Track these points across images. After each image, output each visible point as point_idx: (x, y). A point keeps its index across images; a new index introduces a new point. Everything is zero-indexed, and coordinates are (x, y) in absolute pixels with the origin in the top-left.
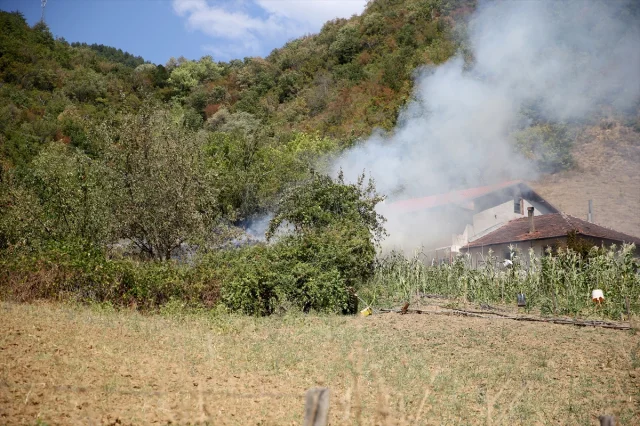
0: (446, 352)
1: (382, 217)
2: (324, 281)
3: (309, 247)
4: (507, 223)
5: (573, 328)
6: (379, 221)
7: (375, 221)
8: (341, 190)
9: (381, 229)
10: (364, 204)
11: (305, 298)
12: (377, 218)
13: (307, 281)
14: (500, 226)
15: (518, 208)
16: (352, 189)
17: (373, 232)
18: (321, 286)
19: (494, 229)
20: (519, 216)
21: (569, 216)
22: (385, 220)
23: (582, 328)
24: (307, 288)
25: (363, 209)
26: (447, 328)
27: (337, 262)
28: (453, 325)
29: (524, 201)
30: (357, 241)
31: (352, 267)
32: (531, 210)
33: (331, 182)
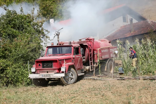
0: (78, 101)
1: (47, 31)
2: (16, 68)
3: (6, 50)
4: (119, 28)
5: (149, 81)
6: (46, 33)
7: (43, 33)
8: (22, 18)
9: (47, 37)
10: (36, 24)
11: (5, 79)
12: (44, 31)
13: (6, 70)
14: (116, 30)
15: (125, 20)
16: (28, 17)
17: (43, 39)
18: (15, 72)
19: (113, 32)
20: (125, 24)
21: (152, 22)
22: (48, 32)
23: (153, 81)
24: (6, 73)
25: (36, 27)
26: (82, 87)
27: (22, 57)
28: (85, 86)
29: (128, 15)
30: (33, 45)
31: (31, 59)
32: (131, 21)
33: (16, 14)
